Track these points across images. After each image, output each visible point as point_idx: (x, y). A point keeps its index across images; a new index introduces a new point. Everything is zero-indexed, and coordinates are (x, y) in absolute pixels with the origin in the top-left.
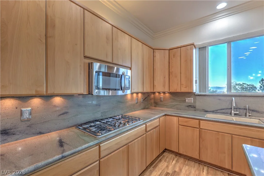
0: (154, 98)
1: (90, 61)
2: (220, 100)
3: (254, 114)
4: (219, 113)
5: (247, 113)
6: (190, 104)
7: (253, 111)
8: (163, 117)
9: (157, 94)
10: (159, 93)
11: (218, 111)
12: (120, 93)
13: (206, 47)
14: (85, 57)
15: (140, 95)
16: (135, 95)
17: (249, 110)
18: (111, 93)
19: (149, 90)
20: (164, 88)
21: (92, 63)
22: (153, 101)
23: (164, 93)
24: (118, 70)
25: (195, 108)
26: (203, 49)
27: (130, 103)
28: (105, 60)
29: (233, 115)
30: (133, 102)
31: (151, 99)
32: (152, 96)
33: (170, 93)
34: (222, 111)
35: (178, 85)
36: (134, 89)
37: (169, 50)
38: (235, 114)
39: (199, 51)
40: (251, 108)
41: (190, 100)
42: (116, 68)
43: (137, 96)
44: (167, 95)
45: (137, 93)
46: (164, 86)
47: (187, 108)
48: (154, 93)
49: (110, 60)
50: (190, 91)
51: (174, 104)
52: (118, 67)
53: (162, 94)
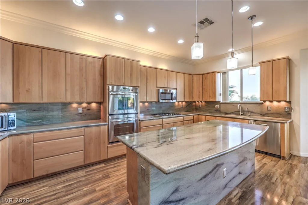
0: (195, 105)
1: (158, 88)
2: (234, 106)
3: (252, 114)
4: (233, 114)
5: (248, 114)
6: (217, 109)
7: (252, 112)
8: (197, 116)
9: (197, 103)
10: (198, 102)
11: (233, 113)
12: (171, 101)
13: (226, 73)
14: (157, 87)
15: (184, 103)
16: (180, 103)
17: (249, 111)
18: (166, 101)
19: (188, 100)
20: (199, 98)
21: (159, 89)
22: (194, 107)
23: (201, 102)
24: (170, 91)
25: (220, 111)
26: (224, 73)
27: (177, 107)
28: (164, 87)
29: (240, 115)
30: (179, 107)
31: (192, 106)
32: (194, 104)
33: (205, 102)
34: (235, 113)
35: (208, 96)
36: (178, 100)
37: (203, 74)
38: (242, 114)
39: (222, 74)
40: (250, 111)
41: (217, 106)
42: (169, 90)
43: (182, 104)
44: (204, 103)
45: (182, 102)
46: (199, 97)
47: (215, 111)
48: (195, 102)
49: (166, 87)
50: (214, 100)
51: (208, 109)
52: (170, 89)
53: (200, 103)
